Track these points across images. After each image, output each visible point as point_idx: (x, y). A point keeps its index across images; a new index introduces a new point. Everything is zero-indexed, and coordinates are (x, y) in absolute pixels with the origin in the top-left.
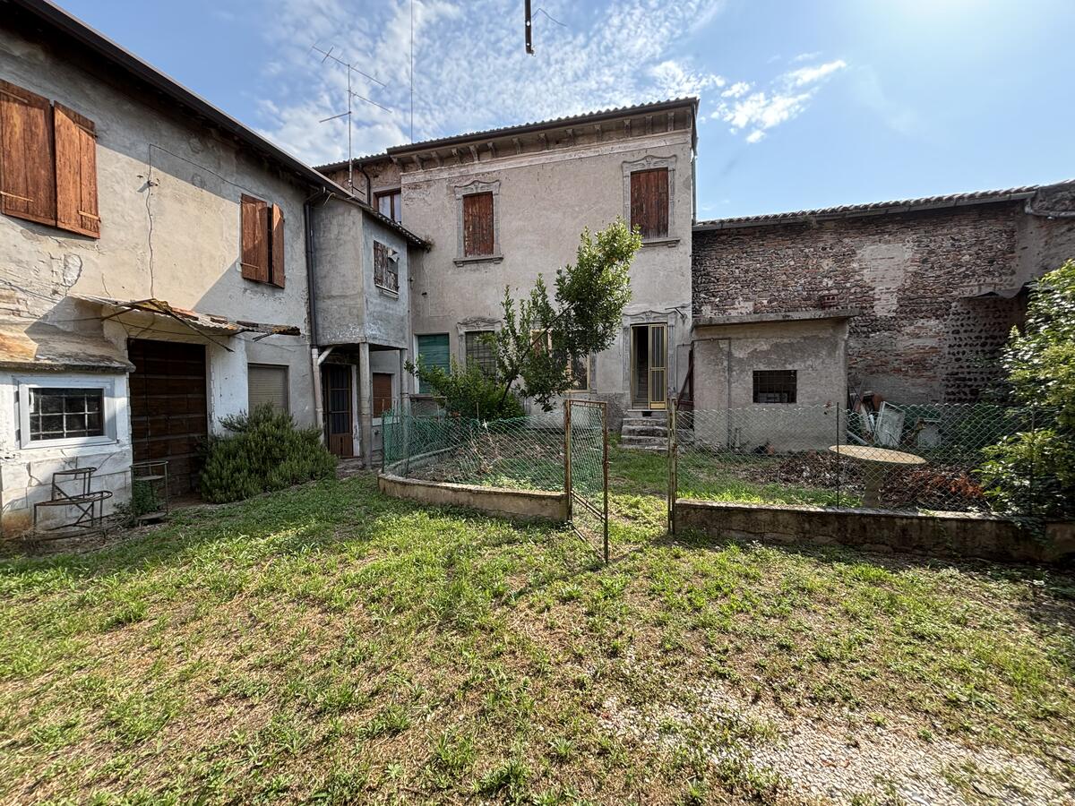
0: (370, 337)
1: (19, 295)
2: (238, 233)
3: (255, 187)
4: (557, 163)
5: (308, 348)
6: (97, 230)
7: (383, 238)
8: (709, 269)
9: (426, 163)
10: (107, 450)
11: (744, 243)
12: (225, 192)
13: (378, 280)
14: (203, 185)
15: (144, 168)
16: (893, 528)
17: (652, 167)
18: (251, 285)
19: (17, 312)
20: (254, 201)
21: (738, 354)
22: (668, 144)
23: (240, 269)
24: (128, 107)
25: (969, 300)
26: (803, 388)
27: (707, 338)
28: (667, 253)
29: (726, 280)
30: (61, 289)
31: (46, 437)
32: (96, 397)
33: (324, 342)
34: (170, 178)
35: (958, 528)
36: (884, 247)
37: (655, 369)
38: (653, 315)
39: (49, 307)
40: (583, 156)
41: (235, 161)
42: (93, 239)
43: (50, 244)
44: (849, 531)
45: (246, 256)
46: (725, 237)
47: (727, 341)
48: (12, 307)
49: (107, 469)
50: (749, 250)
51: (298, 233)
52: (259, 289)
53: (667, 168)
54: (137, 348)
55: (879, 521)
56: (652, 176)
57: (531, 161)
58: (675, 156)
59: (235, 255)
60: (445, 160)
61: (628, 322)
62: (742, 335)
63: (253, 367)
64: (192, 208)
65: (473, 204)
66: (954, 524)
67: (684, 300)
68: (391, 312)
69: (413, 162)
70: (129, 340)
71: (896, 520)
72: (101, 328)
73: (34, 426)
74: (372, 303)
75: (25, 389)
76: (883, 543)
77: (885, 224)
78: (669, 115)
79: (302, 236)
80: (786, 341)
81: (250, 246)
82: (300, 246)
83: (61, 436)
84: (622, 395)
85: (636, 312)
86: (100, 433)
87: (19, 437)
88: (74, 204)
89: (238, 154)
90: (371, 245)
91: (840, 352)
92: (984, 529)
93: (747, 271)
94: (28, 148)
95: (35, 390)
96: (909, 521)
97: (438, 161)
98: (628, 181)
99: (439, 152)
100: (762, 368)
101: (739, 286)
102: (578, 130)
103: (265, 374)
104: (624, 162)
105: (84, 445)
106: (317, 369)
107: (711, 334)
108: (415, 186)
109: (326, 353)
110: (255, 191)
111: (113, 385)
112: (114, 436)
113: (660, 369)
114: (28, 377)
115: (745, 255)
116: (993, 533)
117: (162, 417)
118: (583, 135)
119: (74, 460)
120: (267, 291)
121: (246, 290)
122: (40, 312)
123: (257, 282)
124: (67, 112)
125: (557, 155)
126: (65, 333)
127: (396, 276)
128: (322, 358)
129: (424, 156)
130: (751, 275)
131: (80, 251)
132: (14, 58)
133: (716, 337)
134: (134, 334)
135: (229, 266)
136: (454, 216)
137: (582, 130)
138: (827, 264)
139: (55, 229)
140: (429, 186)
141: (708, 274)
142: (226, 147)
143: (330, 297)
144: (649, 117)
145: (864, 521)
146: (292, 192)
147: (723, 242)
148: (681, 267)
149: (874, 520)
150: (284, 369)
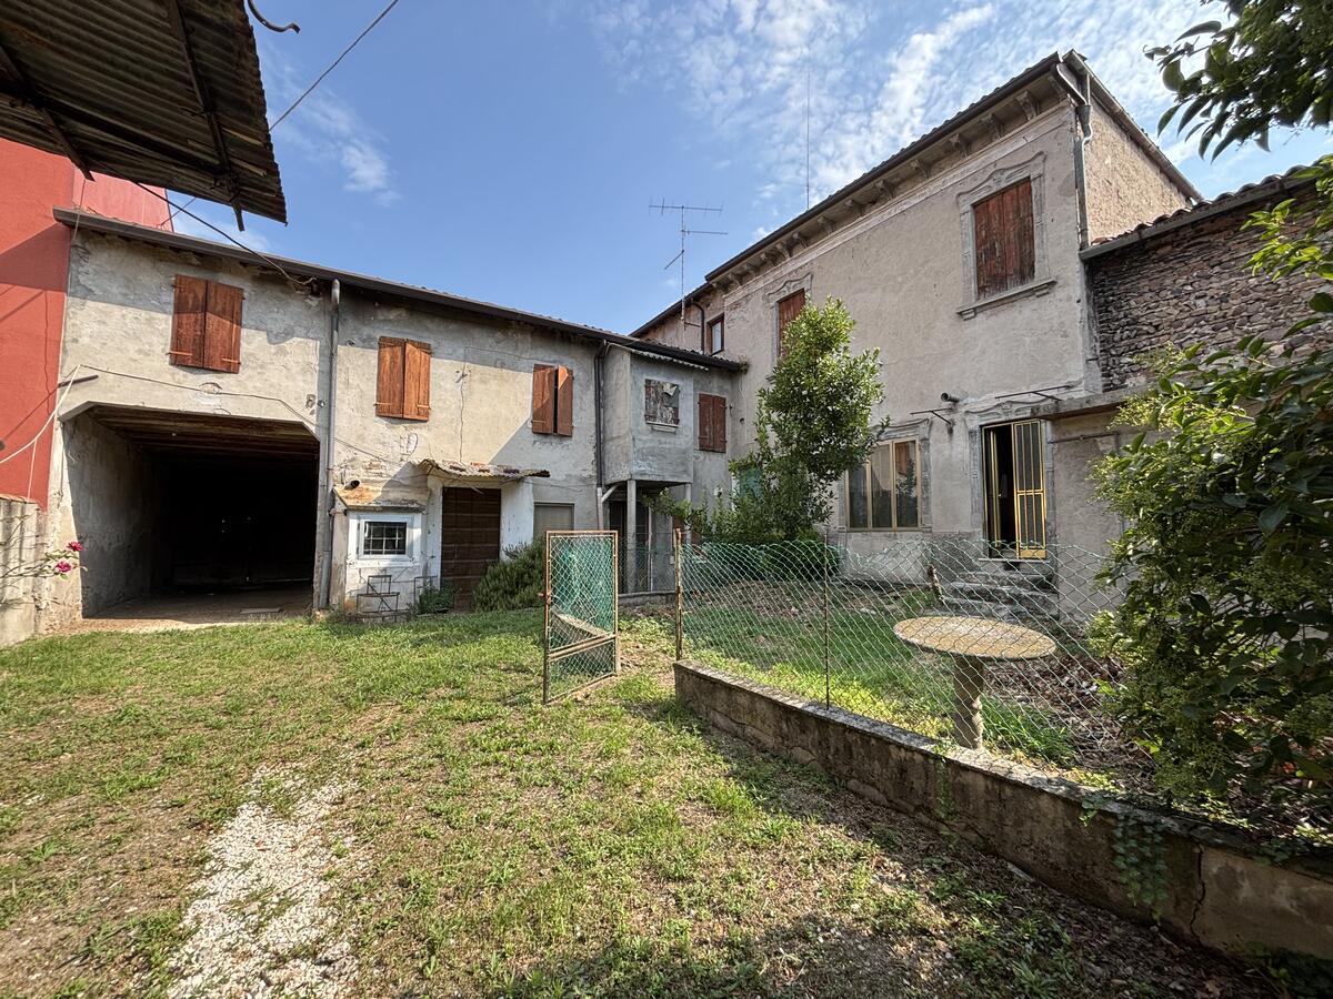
0: (637, 474)
1: (383, 463)
2: (530, 397)
3: (546, 356)
4: (874, 229)
5: (594, 487)
6: (427, 414)
7: (658, 374)
8: (1136, 313)
9: (742, 278)
10: (404, 564)
11: (1211, 247)
12: (520, 367)
13: (649, 417)
14: (503, 366)
15: (459, 365)
16: (887, 763)
17: (1003, 185)
18: (540, 437)
19: (380, 475)
20: (544, 367)
22: (1029, 140)
23: (530, 426)
24: (453, 326)
27: (1075, 435)
28: (1035, 306)
29: (1176, 323)
30: (405, 458)
31: (374, 553)
32: (402, 527)
33: (608, 482)
34: (479, 367)
35: (987, 791)
37: (1023, 493)
38: (1015, 407)
39: (398, 469)
40: (905, 207)
41: (530, 340)
42: (426, 421)
43: (401, 429)
44: (832, 750)
45: (536, 415)
46: (1169, 248)
47: (1112, 439)
48: (378, 471)
49: (404, 577)
50: (1225, 258)
51: (588, 386)
52: (548, 440)
53: (1029, 177)
54: (448, 493)
55: (868, 742)
56: (1007, 198)
57: (845, 237)
58: (1041, 153)
59: (528, 415)
60: (758, 269)
61: (975, 423)
63: (538, 506)
64: (493, 385)
65: (788, 308)
66: (981, 782)
67: (1068, 376)
68: (667, 446)
69: (732, 282)
70: (444, 488)
71: (892, 749)
72: (426, 481)
73: (366, 546)
74: (640, 440)
75: (363, 522)
76: (873, 785)
78: (1019, 98)
79: (592, 388)
81: (540, 405)
82: (590, 395)
83: (381, 553)
84: (970, 536)
85: (987, 406)
86: (404, 553)
87: (358, 552)
88: (414, 400)
89: (532, 334)
90: (642, 384)
92: (1038, 809)
93: (1224, 299)
94: (392, 372)
95: (370, 523)
96: (909, 754)
97: (752, 272)
98: (969, 218)
99: (751, 262)
101: (1207, 329)
102: (892, 178)
103: (550, 514)
104: (959, 195)
105: (393, 560)
106: (600, 505)
107: (1083, 429)
108: (737, 305)
109: (610, 491)
110: (546, 359)
111: (413, 519)
112: (411, 556)
113: (1031, 492)
114: (364, 515)
115: (1217, 269)
116: (1059, 825)
117: (466, 545)
118: (903, 181)
119: (385, 569)
120: (555, 441)
121: (535, 442)
122: (392, 473)
123: (546, 435)
124: (413, 343)
125: (875, 218)
126: (405, 486)
127: (676, 409)
128: (606, 496)
129: (739, 272)
130: (1234, 304)
131: (417, 431)
132: (390, 320)
133: (1091, 433)
134: (446, 485)
135: (521, 424)
136: (768, 328)
137: (897, 175)
139: (402, 419)
140: (747, 301)
141: (1135, 321)
142: (523, 331)
143: (612, 439)
144: (986, 117)
145: (851, 737)
146: (582, 351)
147: (1163, 259)
148: (1062, 324)
149: (862, 739)
150: (570, 507)
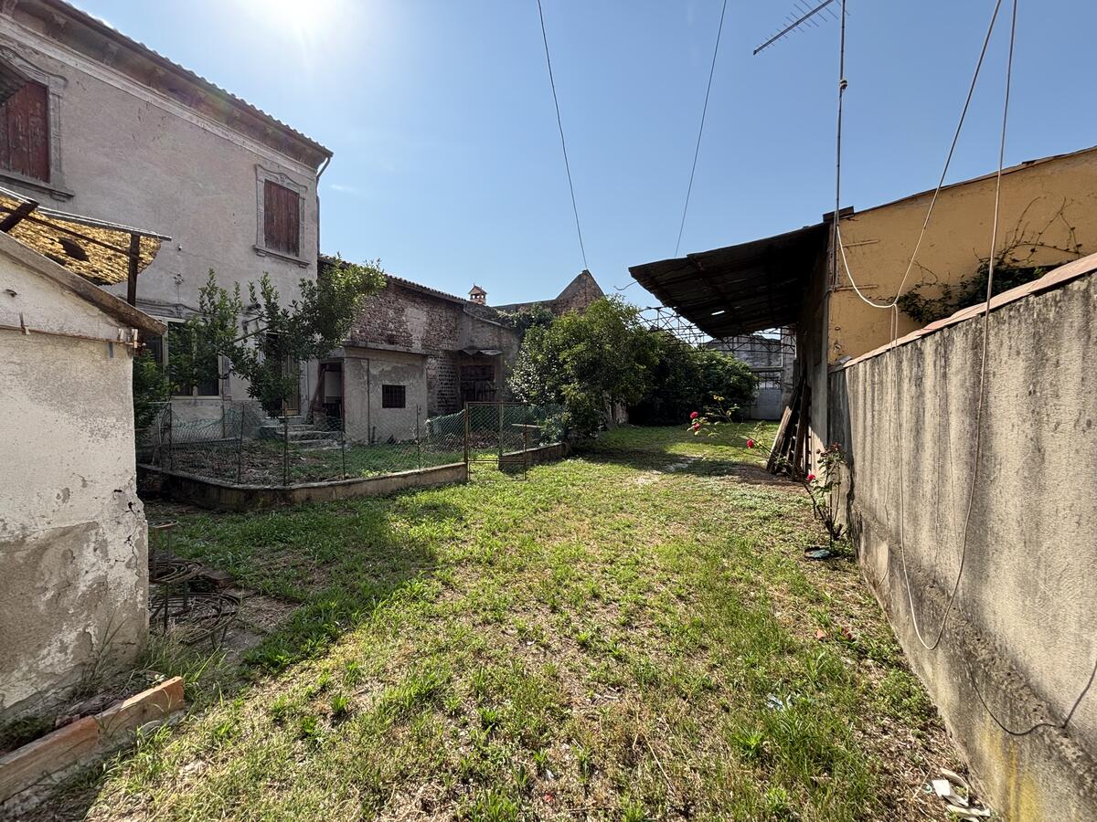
17: (285, 185)
21: (374, 372)
22: (299, 172)
25: (445, 351)
26: (409, 398)
27: (353, 356)
36: (416, 310)
47: (367, 361)
53: (299, 195)
58: (305, 187)
62: (375, 358)
77: (416, 296)
80: (400, 365)
91: (425, 376)
98: (261, 187)
100: (388, 383)
104: (258, 165)
107: (356, 354)
133: (359, 356)
138: (391, 312)
